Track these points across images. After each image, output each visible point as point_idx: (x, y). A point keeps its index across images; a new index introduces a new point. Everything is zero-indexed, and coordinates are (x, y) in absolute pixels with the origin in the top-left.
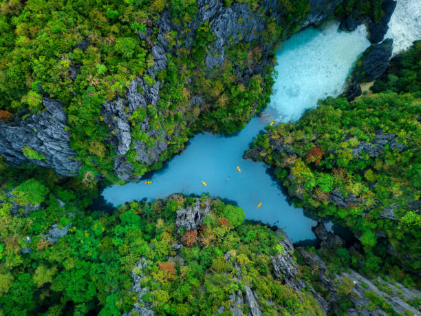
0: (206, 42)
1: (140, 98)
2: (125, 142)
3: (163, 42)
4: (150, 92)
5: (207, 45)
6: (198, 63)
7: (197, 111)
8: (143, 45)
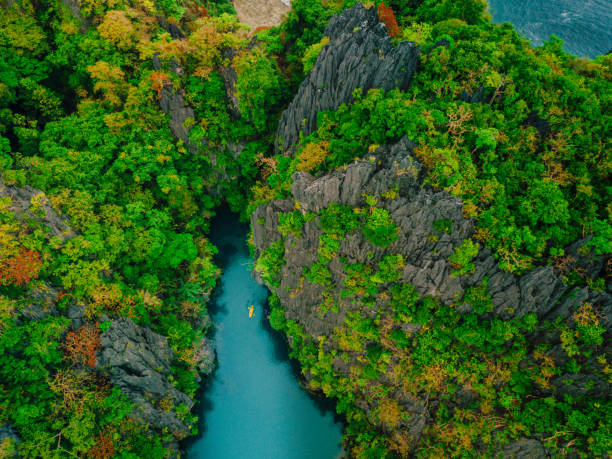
0: (584, 430)
1: (419, 231)
2: (316, 184)
3: (569, 303)
4: (434, 260)
5: (576, 434)
6: (516, 414)
7: (389, 415)
8: (553, 251)
